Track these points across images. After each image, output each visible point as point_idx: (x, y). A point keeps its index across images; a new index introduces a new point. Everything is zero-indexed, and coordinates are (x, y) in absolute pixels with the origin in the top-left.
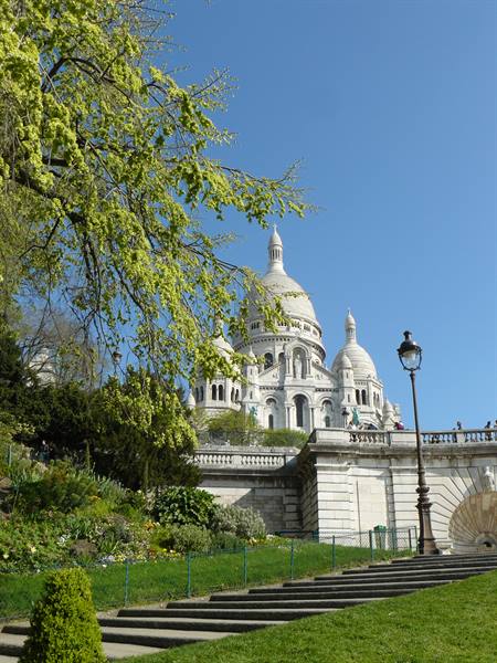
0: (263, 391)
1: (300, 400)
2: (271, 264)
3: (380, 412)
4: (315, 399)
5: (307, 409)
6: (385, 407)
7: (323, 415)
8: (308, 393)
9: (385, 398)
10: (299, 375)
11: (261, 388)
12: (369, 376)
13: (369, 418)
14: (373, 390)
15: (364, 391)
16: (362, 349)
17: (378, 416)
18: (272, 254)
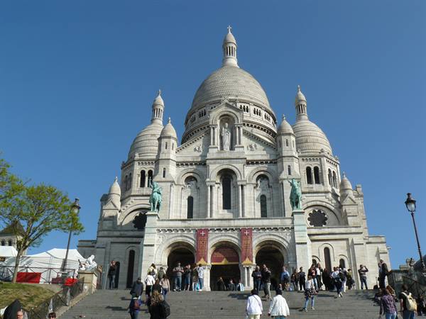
0: (182, 168)
1: (227, 177)
2: (224, 60)
3: (337, 191)
4: (246, 174)
5: (236, 187)
6: (342, 184)
7: (257, 194)
8: (237, 166)
9: (342, 175)
10: (227, 147)
11: (179, 164)
12: (322, 151)
13: (323, 198)
14: (327, 166)
15: (316, 169)
16: (314, 125)
17: (335, 195)
18: (226, 51)
